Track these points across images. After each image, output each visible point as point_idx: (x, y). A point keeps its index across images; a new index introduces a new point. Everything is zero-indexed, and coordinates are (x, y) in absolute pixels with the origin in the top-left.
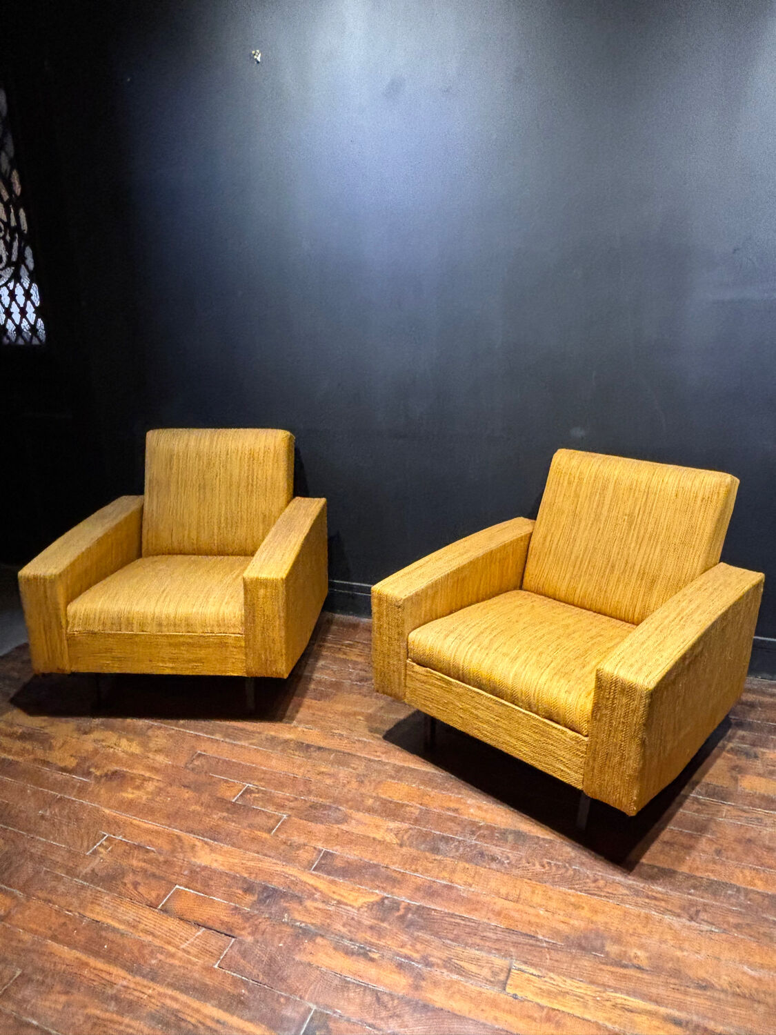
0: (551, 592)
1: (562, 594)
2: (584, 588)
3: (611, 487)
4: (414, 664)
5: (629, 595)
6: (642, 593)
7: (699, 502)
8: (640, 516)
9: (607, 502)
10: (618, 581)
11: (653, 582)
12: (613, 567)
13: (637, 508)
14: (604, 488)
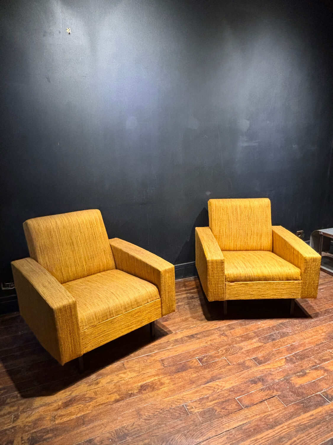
0: (228, 248)
1: (232, 249)
2: (239, 244)
3: (239, 209)
4: (229, 283)
5: (255, 241)
6: (259, 240)
7: (266, 208)
8: (251, 216)
9: (239, 213)
10: (250, 238)
11: (261, 235)
12: (247, 234)
13: (249, 213)
14: (236, 209)
